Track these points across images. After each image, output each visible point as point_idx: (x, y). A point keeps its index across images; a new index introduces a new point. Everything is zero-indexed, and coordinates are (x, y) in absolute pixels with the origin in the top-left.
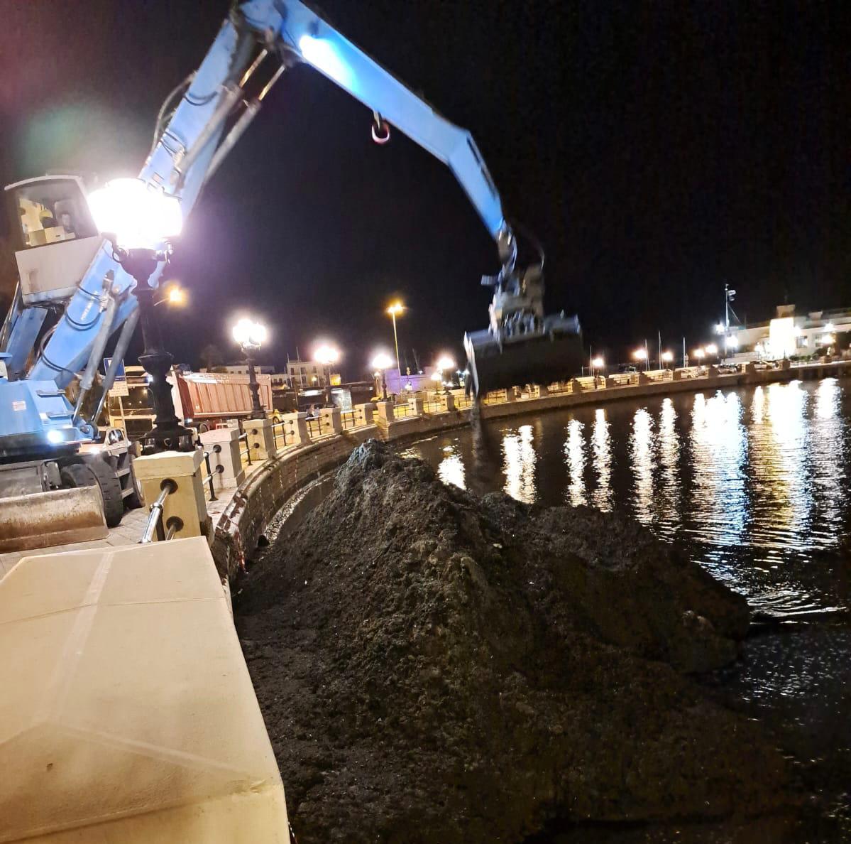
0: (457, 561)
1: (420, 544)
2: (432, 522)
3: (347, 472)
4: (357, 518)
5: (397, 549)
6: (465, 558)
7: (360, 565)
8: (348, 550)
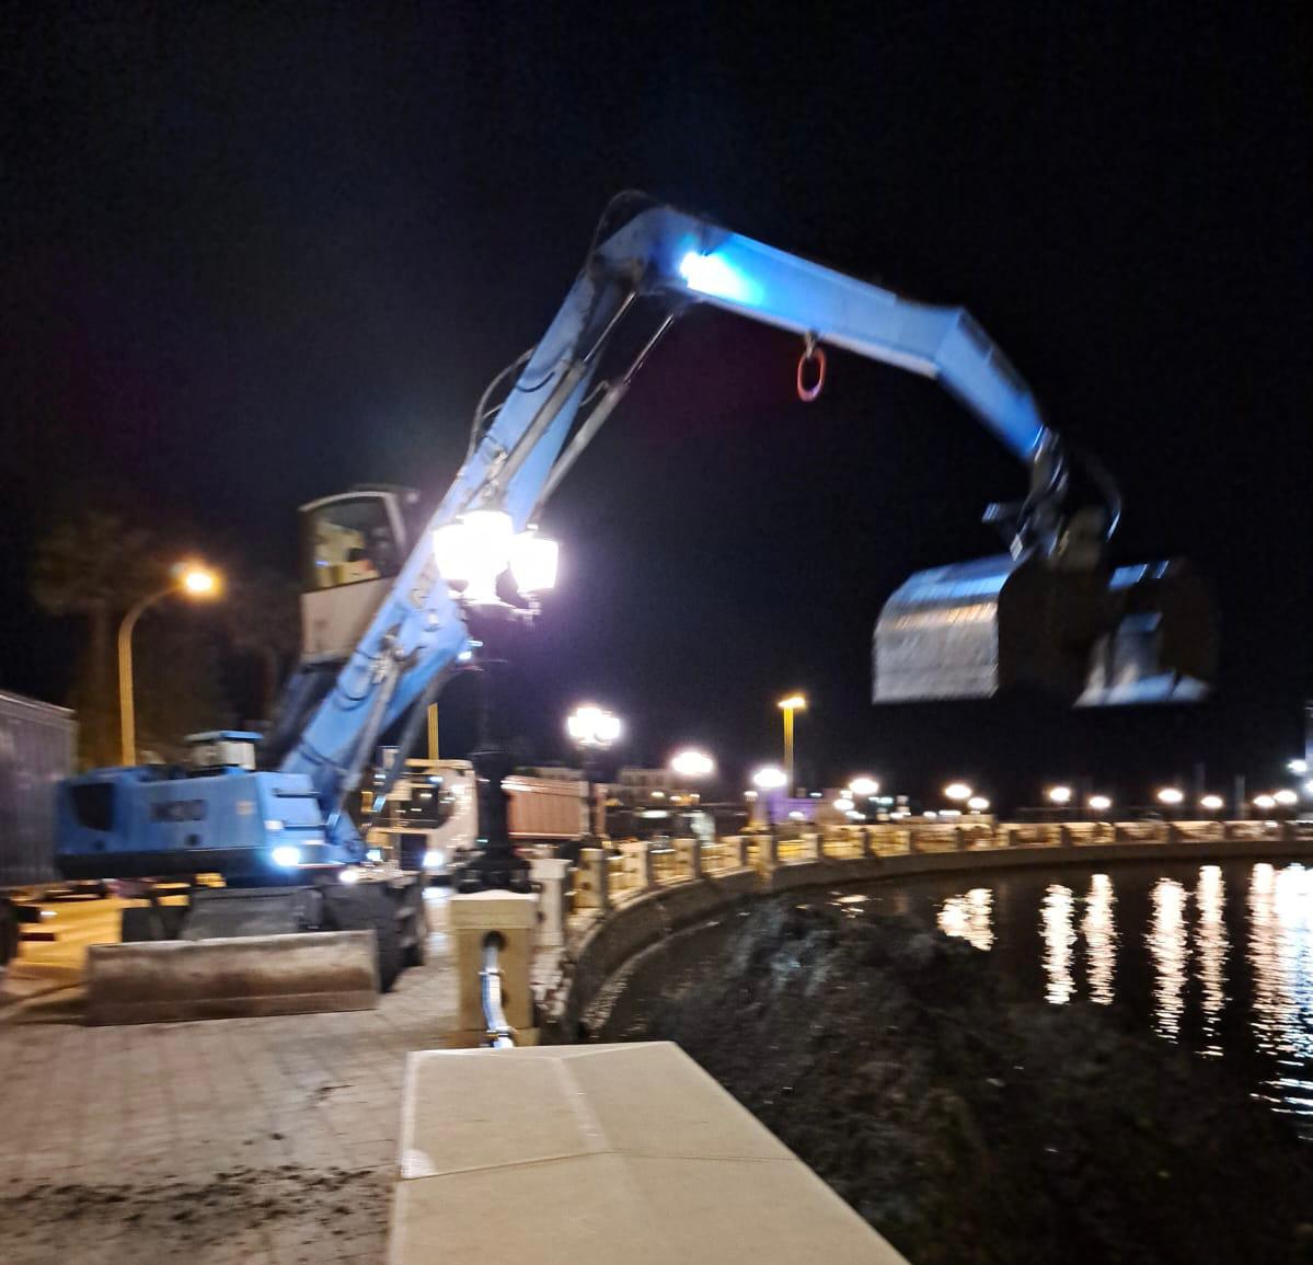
0: (937, 1100)
1: (876, 1067)
2: (891, 1032)
3: (748, 942)
4: (761, 1013)
5: (832, 1071)
6: (951, 1100)
7: (766, 1088)
8: (745, 1063)
